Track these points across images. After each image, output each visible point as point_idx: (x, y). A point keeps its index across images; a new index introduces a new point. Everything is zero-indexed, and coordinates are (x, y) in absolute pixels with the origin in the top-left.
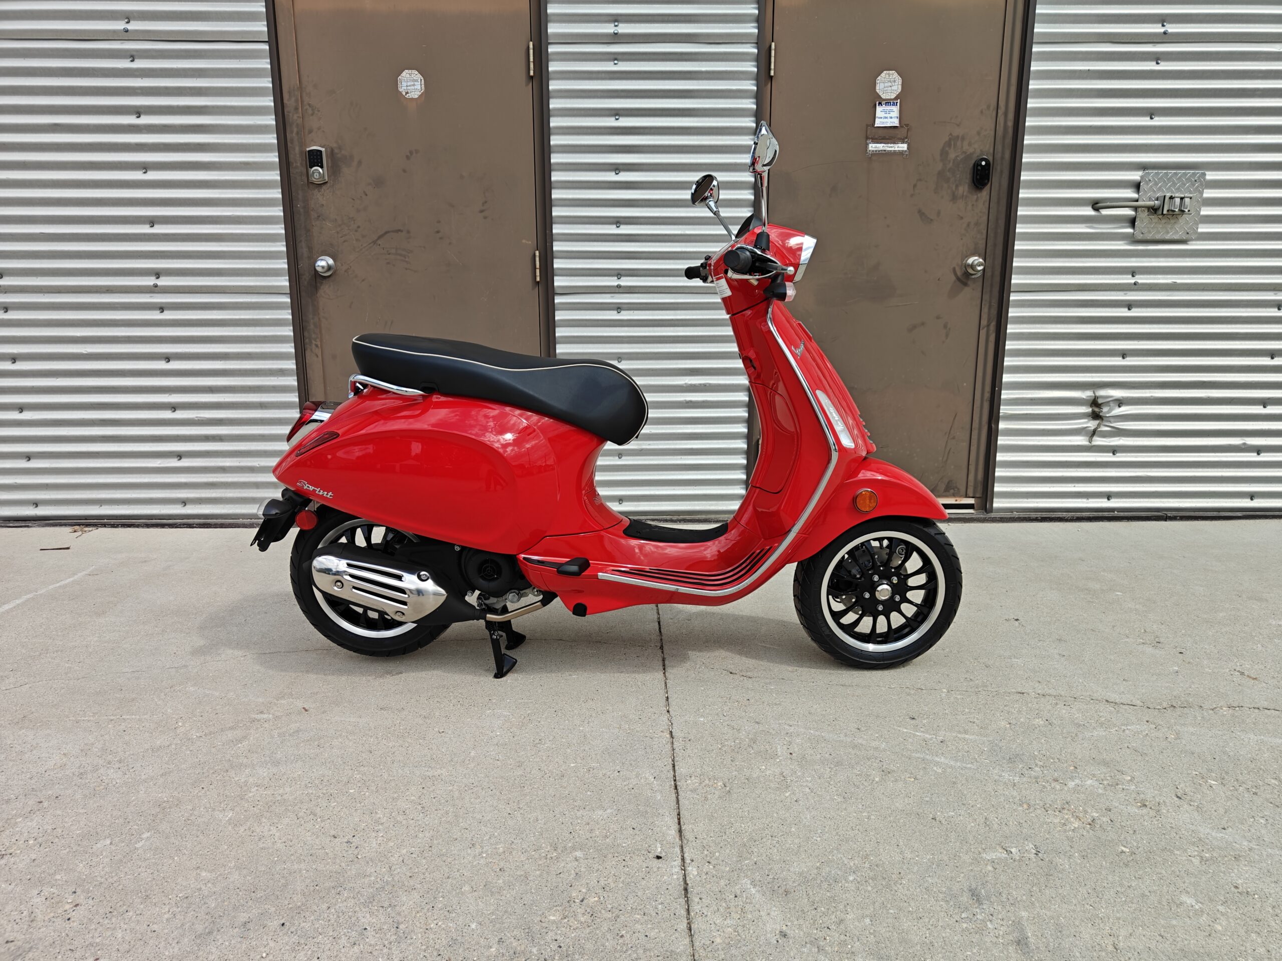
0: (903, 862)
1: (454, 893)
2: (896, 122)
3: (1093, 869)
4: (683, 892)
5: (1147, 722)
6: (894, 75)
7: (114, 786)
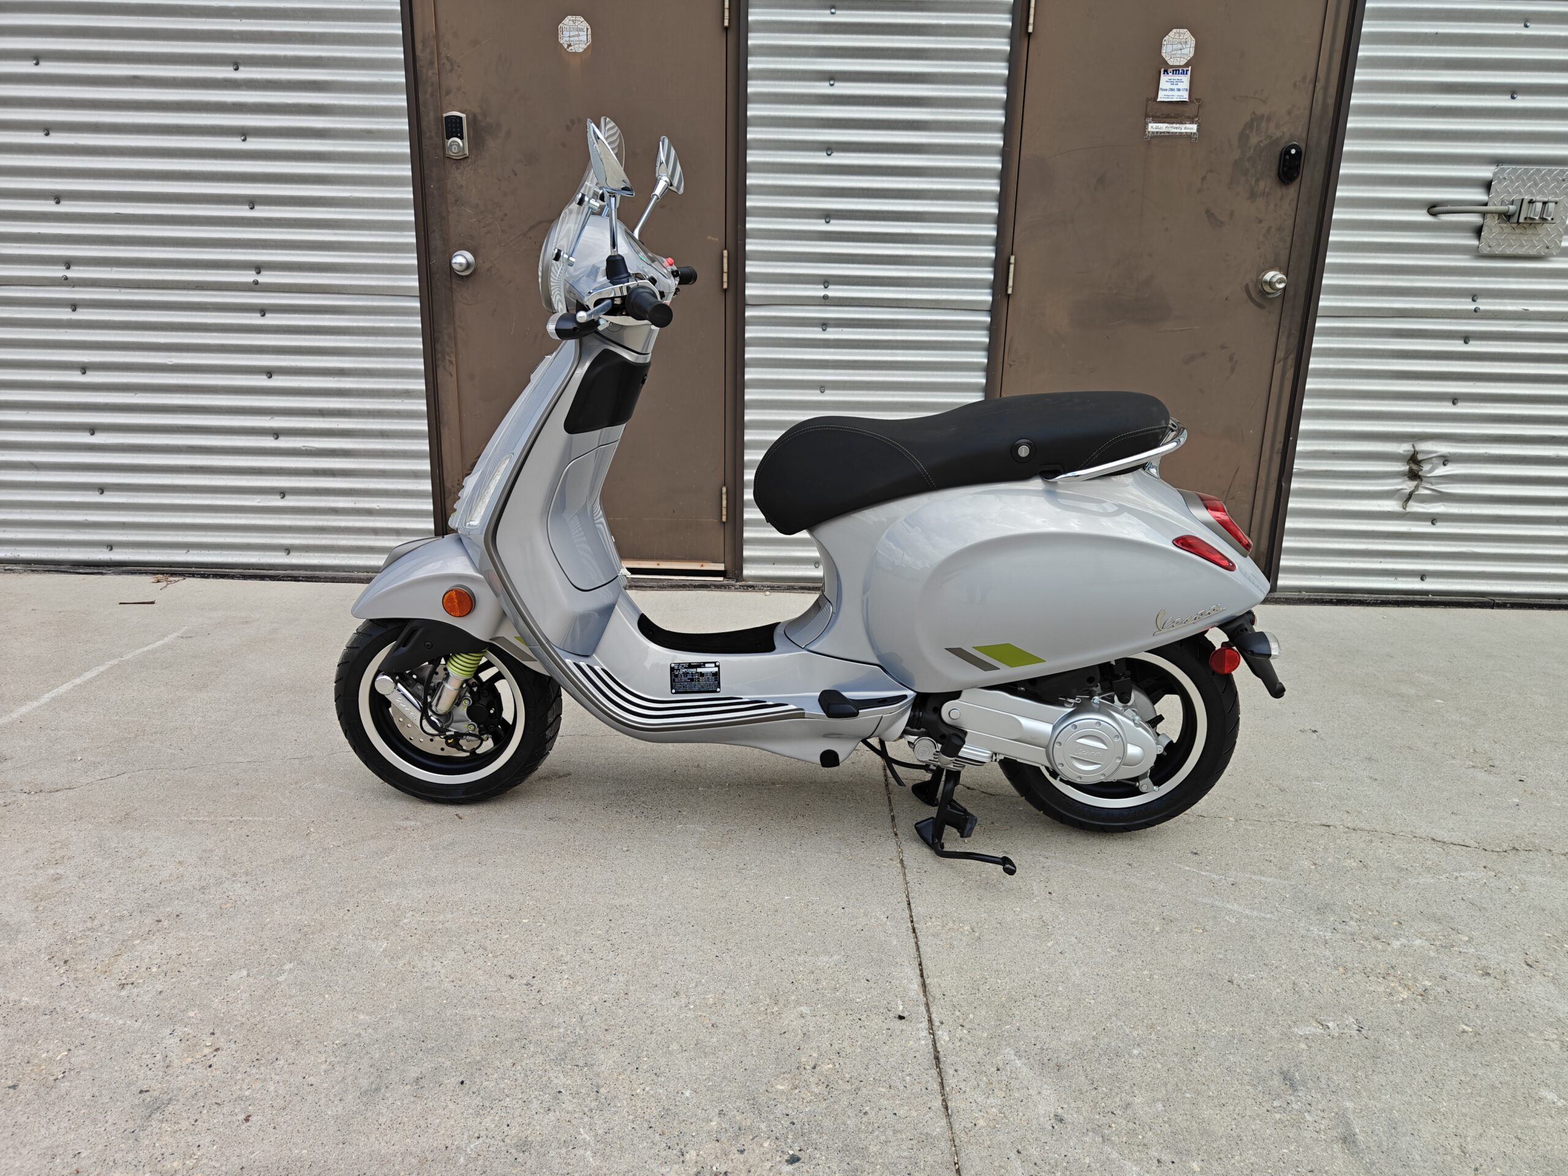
0: (1198, 1035)
1: (660, 1052)
2: (1185, 96)
3: (1430, 1053)
4: (934, 1062)
5: (1485, 867)
6: (1186, 34)
7: (243, 904)
